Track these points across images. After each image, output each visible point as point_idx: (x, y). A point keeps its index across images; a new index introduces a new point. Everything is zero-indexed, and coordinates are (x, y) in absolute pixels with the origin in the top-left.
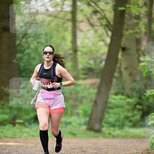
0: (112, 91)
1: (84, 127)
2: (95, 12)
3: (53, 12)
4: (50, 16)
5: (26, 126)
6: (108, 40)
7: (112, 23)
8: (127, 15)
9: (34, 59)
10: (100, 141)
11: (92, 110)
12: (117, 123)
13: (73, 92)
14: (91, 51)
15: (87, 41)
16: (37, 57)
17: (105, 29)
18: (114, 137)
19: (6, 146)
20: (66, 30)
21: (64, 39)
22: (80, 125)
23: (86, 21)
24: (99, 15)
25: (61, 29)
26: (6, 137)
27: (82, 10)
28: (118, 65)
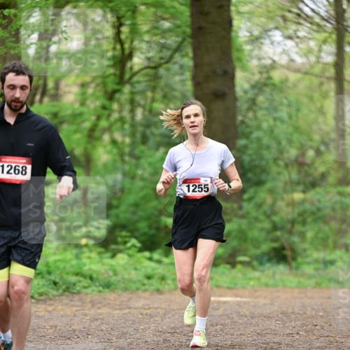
3: (303, 64)
4: (297, 71)
5: (254, 268)
9: (268, 147)
13: (337, 206)
16: (274, 145)
19: (219, 302)
20: (325, 96)
21: (321, 111)
25: (316, 95)
26: (218, 287)
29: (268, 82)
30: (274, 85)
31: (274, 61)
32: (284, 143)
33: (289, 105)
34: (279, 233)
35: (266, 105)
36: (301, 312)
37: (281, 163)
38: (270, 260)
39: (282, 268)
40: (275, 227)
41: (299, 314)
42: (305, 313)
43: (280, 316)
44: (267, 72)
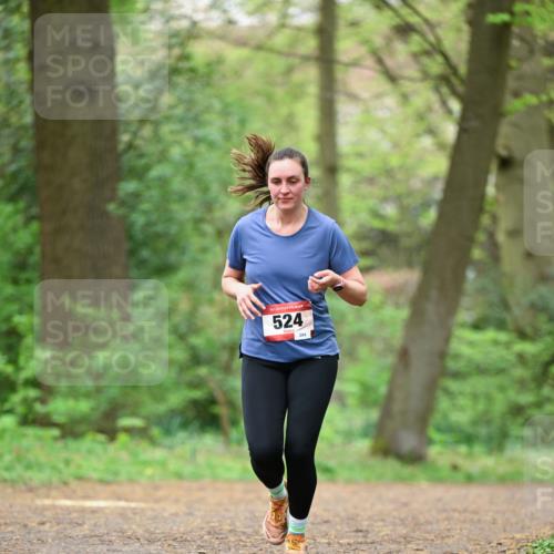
0: (464, 315)
1: (364, 445)
2: (404, 30)
3: (252, 28)
4: (241, 43)
5: (153, 442)
6: (450, 131)
7: (463, 69)
8: (515, 43)
9: (182, 198)
10: (422, 495)
11: (392, 384)
12: (483, 431)
14: (389, 173)
15: (372, 134)
16: (195, 193)
17: (437, 90)
18: (470, 479)
19: (83, 510)
20: (297, 94)
22: (348, 436)
23: (370, 62)
24: (416, 42)
25: (279, 93)
26: (80, 478)
27: (354, 24)
28: (485, 220)
29: (182, 65)
30: (192, 70)
31: (194, 24)
32: (215, 188)
33: (225, 112)
34: (203, 371)
35: (179, 111)
36: (249, 531)
37: (208, 228)
38: (185, 425)
39: (209, 440)
40: (196, 359)
41: (244, 533)
42: (257, 533)
43: (206, 537)
44: (182, 44)
